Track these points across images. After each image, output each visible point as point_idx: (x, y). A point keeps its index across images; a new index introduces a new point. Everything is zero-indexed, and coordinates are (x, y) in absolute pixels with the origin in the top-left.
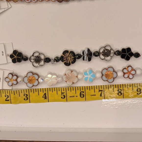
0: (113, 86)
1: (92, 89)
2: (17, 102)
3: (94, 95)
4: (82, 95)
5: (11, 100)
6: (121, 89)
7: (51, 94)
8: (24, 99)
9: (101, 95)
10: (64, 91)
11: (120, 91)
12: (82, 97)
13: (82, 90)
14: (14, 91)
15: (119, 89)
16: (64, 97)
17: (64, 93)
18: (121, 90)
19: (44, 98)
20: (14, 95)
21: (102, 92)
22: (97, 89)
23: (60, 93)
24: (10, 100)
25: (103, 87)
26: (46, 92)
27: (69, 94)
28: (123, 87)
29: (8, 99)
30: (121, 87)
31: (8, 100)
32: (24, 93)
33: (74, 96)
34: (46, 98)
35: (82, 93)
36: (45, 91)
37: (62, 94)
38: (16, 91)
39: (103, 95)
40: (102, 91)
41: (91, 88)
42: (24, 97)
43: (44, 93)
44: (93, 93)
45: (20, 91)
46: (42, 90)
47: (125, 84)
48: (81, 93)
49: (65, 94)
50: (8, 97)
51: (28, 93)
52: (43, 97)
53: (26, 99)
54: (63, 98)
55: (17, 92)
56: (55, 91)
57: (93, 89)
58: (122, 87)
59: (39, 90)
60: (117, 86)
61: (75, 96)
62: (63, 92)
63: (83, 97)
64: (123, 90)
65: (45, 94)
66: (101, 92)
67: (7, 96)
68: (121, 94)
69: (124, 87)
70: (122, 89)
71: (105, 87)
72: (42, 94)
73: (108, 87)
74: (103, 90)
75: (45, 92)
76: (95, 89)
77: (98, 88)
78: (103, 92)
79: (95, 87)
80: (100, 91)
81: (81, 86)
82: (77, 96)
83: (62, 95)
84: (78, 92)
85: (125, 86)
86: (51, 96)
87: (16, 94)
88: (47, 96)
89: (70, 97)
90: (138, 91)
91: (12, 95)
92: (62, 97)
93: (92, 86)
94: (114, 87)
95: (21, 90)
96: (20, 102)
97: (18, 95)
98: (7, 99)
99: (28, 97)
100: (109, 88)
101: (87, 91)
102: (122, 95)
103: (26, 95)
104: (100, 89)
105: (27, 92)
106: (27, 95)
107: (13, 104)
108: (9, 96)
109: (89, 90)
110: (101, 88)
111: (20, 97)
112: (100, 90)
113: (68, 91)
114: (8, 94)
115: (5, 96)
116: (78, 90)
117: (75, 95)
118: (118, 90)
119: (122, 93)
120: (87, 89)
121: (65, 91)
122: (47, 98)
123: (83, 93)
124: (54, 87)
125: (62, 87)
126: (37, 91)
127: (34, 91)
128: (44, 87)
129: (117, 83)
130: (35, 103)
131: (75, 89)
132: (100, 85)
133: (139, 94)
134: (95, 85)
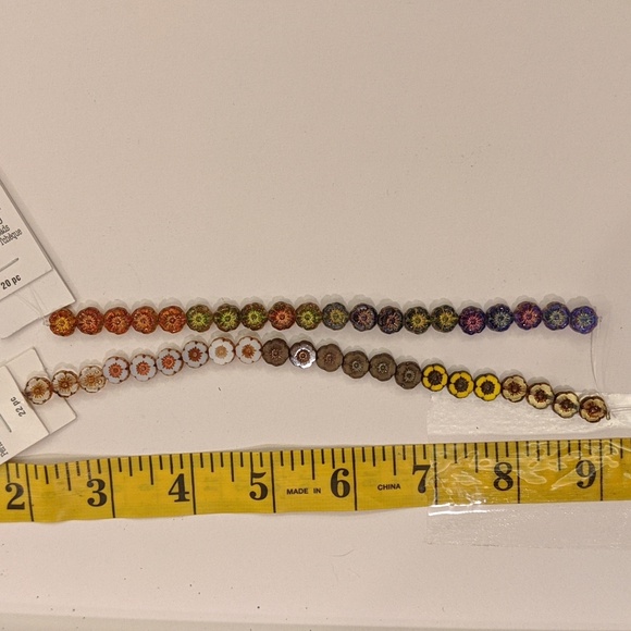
0: (476, 449)
1: (384, 460)
2: (58, 512)
3: (393, 486)
4: (341, 486)
5: (31, 506)
6: (507, 464)
7: (206, 479)
8: (91, 501)
9: (422, 488)
10: (262, 465)
11: (504, 469)
12: (341, 492)
13: (339, 465)
14: (45, 467)
15: (500, 460)
16: (264, 493)
17: (262, 475)
18: (509, 466)
19: (177, 497)
20: (47, 482)
21: (425, 476)
22: (404, 459)
23: (243, 474)
24: (27, 506)
26: (186, 471)
27: (286, 478)
28: (518, 456)
29: (18, 502)
30: (507, 456)
31: (21, 507)
32: (90, 477)
33: (305, 491)
34: (182, 499)
35: (340, 476)
36: (182, 467)
37: (255, 480)
38: (56, 466)
39: (429, 482)
40: (426, 468)
41: (379, 454)
42: (90, 493)
43: (175, 476)
44: (388, 479)
45: (72, 467)
46: (166, 463)
47: (527, 442)
48: (335, 475)
49: (265, 480)
50: (20, 492)
51: (104, 476)
52: (170, 493)
53: (97, 502)
54: (258, 496)
55: (57, 473)
57: (390, 462)
58: (512, 453)
59: (156, 463)
60: (492, 451)
61: (311, 491)
62: (258, 470)
63: (346, 493)
64: (518, 467)
65: (181, 478)
66: (424, 472)
67: (14, 488)
68: (510, 484)
69: (522, 453)
70: (512, 461)
71: (440, 454)
72: (166, 479)
73: (455, 452)
74: (432, 467)
75: (182, 472)
76: (399, 458)
77: (409, 455)
78: (431, 473)
79: (399, 450)
80: (416, 468)
81: (338, 447)
82: (317, 491)
83: (252, 484)
84: (325, 473)
86: (207, 488)
87: (57, 481)
88: (188, 487)
89: (289, 492)
90: (582, 475)
91: (38, 485)
92: (253, 495)
93: (384, 447)
94: (481, 452)
95: (77, 463)
96: (72, 515)
97: (61, 483)
98: (13, 503)
99: (106, 491)
100: (456, 457)
101: (364, 468)
102: (515, 487)
103: (96, 483)
104: (421, 461)
105: (100, 472)
107: (40, 521)
108: (25, 489)
109: (369, 462)
110: (425, 458)
111: (70, 493)
112: (418, 464)
113: (282, 465)
114: (22, 482)
115: (8, 489)
116: (323, 463)
117: (312, 485)
118: (496, 468)
119: (515, 480)
120: (364, 460)
121: (266, 468)
122: (187, 496)
123: (345, 478)
124: (221, 450)
125: (256, 451)
126: (146, 465)
127: (132, 465)
128: (176, 451)
129: (492, 435)
130: (136, 518)
131: (311, 457)
132: (419, 441)
133: (585, 485)
134: (398, 441)
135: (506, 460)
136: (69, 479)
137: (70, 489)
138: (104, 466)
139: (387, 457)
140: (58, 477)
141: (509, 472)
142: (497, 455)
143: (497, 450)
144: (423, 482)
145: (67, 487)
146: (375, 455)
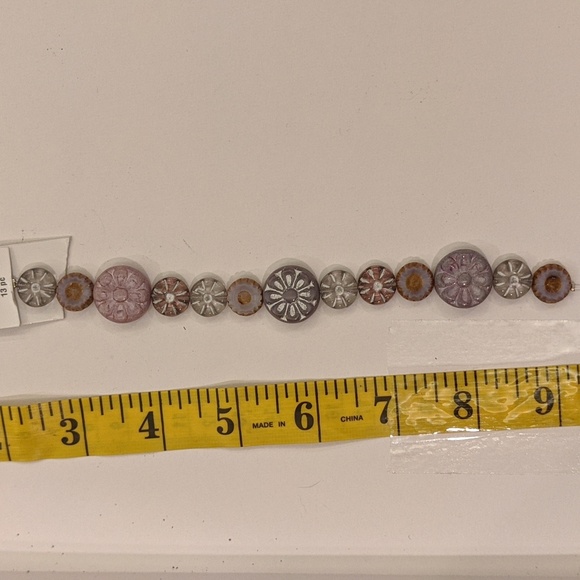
0: (435, 380)
1: (346, 392)
3: (356, 418)
4: (305, 419)
5: (7, 446)
6: (466, 393)
7: (175, 417)
8: (65, 440)
9: (384, 419)
10: (227, 401)
11: (463, 398)
12: (305, 424)
13: (302, 399)
14: (19, 409)
15: (460, 389)
16: (230, 428)
17: (228, 410)
18: (469, 395)
19: (147, 434)
20: (22, 423)
21: (387, 405)
22: (366, 391)
23: (210, 409)
24: (4, 446)
25: (390, 383)
26: (155, 409)
27: (251, 412)
28: (476, 385)
30: (466, 385)
32: (62, 416)
33: (270, 425)
34: (152, 435)
35: (304, 410)
36: (151, 405)
37: (221, 416)
38: (29, 407)
39: (391, 417)
40: (388, 399)
41: (341, 387)
42: (63, 432)
43: (145, 414)
44: (350, 409)
45: (45, 408)
46: (136, 402)
47: (485, 371)
48: (299, 409)
49: (230, 415)
51: (77, 416)
52: (140, 431)
53: (70, 441)
54: (225, 431)
55: (30, 414)
56: (190, 402)
57: (351, 394)
58: (471, 381)
59: (126, 402)
60: (451, 382)
61: (276, 424)
62: (224, 405)
63: (310, 426)
64: (477, 395)
65: (150, 416)
66: (385, 403)
68: (470, 412)
69: (481, 381)
70: (471, 389)
71: (401, 385)
72: (136, 417)
73: (415, 382)
74: (394, 397)
75: (151, 409)
76: (361, 390)
77: (371, 387)
78: (392, 403)
79: (360, 383)
80: (378, 399)
81: (301, 381)
82: (282, 424)
83: (219, 419)
84: (289, 406)
85: (486, 376)
86: (176, 425)
87: (30, 421)
88: (157, 424)
89: (255, 426)
90: (540, 401)
91: (13, 426)
92: (220, 430)
93: (345, 380)
94: (440, 382)
95: (50, 404)
96: (47, 454)
97: (35, 424)
99: (79, 430)
100: (416, 387)
101: (326, 401)
102: (474, 415)
103: (68, 422)
104: (382, 393)
105: (72, 412)
106: (74, 424)
107: (17, 460)
109: (332, 395)
110: (386, 389)
111: (43, 433)
112: (379, 395)
113: (247, 400)
116: (287, 397)
117: (276, 419)
118: (456, 397)
119: (475, 409)
120: (327, 393)
121: (232, 404)
123: (308, 411)
124: (187, 387)
125: (221, 387)
126: (116, 404)
127: (103, 404)
128: (145, 390)
129: (449, 365)
130: (108, 455)
131: (275, 392)
132: (379, 373)
133: (543, 411)
134: (359, 374)
135: (465, 389)
136: (42, 419)
137: (44, 429)
138: (76, 406)
139: (348, 390)
140: (31, 418)
141: (468, 401)
142: (456, 385)
143: (456, 379)
144: (385, 413)
145: (41, 428)
146: (337, 387)
